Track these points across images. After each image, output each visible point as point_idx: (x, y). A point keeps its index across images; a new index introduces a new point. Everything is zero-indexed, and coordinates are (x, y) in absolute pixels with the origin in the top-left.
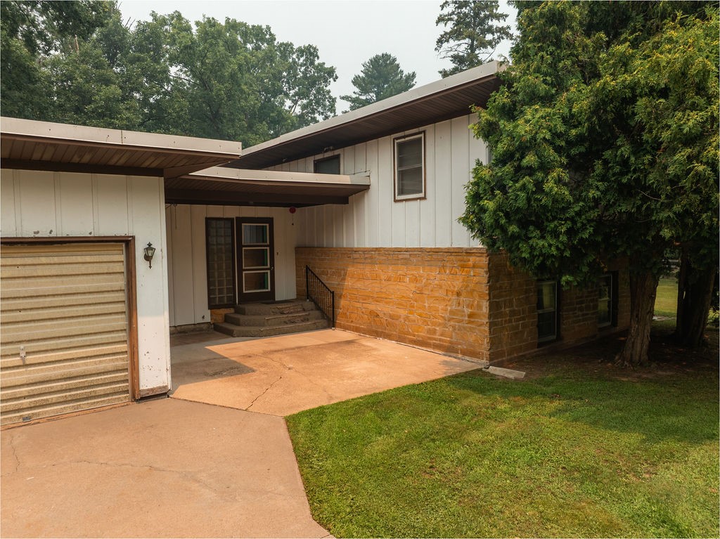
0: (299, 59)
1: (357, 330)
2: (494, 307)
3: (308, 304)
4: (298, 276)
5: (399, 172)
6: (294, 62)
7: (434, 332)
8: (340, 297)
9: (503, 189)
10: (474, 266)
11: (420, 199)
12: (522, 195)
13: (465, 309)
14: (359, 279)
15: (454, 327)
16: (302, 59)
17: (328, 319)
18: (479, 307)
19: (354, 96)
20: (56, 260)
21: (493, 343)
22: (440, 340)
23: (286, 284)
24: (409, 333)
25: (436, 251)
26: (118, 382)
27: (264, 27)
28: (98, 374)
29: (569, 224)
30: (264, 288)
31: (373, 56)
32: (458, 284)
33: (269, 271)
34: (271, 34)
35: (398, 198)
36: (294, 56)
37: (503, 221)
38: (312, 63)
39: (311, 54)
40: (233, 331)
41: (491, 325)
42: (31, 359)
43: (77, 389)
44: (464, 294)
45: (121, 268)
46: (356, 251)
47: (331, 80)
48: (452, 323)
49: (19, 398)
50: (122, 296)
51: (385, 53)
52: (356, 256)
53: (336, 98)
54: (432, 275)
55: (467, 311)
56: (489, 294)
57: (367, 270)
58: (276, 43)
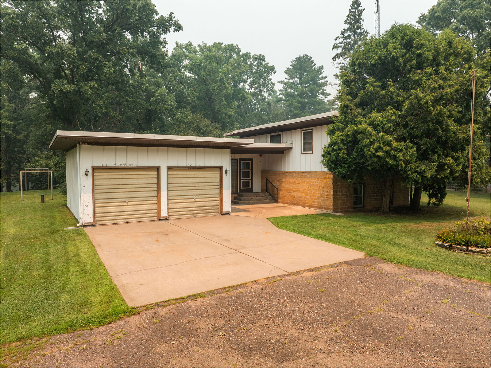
0: (254, 62)
1: (286, 203)
2: (335, 192)
3: (267, 193)
4: (262, 182)
5: (303, 143)
6: (251, 64)
7: (315, 202)
8: (280, 191)
9: (330, 154)
10: (328, 178)
11: (311, 153)
12: (334, 157)
13: (325, 193)
14: (288, 183)
15: (321, 200)
16: (256, 63)
17: (275, 200)
18: (330, 192)
19: (286, 81)
20: (203, 173)
21: (334, 204)
22: (317, 205)
23: (257, 186)
24: (306, 203)
25: (316, 173)
26: (216, 209)
27: (235, 45)
28: (212, 206)
29: (348, 165)
30: (249, 187)
31: (298, 56)
32: (323, 184)
33: (251, 180)
34: (238, 49)
35: (303, 153)
36: (251, 60)
37: (330, 164)
38: (261, 64)
39: (261, 59)
40: (239, 202)
41: (334, 198)
42: (197, 200)
43: (206, 210)
44: (325, 188)
45: (218, 176)
46: (287, 172)
47: (272, 73)
48: (321, 198)
49: (193, 211)
50: (218, 184)
51: (305, 54)
52: (286, 174)
53: (274, 83)
54: (315, 181)
55: (326, 194)
56: (333, 188)
57: (291, 180)
58: (241, 53)
